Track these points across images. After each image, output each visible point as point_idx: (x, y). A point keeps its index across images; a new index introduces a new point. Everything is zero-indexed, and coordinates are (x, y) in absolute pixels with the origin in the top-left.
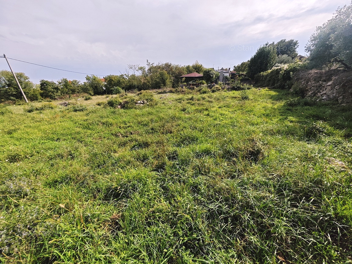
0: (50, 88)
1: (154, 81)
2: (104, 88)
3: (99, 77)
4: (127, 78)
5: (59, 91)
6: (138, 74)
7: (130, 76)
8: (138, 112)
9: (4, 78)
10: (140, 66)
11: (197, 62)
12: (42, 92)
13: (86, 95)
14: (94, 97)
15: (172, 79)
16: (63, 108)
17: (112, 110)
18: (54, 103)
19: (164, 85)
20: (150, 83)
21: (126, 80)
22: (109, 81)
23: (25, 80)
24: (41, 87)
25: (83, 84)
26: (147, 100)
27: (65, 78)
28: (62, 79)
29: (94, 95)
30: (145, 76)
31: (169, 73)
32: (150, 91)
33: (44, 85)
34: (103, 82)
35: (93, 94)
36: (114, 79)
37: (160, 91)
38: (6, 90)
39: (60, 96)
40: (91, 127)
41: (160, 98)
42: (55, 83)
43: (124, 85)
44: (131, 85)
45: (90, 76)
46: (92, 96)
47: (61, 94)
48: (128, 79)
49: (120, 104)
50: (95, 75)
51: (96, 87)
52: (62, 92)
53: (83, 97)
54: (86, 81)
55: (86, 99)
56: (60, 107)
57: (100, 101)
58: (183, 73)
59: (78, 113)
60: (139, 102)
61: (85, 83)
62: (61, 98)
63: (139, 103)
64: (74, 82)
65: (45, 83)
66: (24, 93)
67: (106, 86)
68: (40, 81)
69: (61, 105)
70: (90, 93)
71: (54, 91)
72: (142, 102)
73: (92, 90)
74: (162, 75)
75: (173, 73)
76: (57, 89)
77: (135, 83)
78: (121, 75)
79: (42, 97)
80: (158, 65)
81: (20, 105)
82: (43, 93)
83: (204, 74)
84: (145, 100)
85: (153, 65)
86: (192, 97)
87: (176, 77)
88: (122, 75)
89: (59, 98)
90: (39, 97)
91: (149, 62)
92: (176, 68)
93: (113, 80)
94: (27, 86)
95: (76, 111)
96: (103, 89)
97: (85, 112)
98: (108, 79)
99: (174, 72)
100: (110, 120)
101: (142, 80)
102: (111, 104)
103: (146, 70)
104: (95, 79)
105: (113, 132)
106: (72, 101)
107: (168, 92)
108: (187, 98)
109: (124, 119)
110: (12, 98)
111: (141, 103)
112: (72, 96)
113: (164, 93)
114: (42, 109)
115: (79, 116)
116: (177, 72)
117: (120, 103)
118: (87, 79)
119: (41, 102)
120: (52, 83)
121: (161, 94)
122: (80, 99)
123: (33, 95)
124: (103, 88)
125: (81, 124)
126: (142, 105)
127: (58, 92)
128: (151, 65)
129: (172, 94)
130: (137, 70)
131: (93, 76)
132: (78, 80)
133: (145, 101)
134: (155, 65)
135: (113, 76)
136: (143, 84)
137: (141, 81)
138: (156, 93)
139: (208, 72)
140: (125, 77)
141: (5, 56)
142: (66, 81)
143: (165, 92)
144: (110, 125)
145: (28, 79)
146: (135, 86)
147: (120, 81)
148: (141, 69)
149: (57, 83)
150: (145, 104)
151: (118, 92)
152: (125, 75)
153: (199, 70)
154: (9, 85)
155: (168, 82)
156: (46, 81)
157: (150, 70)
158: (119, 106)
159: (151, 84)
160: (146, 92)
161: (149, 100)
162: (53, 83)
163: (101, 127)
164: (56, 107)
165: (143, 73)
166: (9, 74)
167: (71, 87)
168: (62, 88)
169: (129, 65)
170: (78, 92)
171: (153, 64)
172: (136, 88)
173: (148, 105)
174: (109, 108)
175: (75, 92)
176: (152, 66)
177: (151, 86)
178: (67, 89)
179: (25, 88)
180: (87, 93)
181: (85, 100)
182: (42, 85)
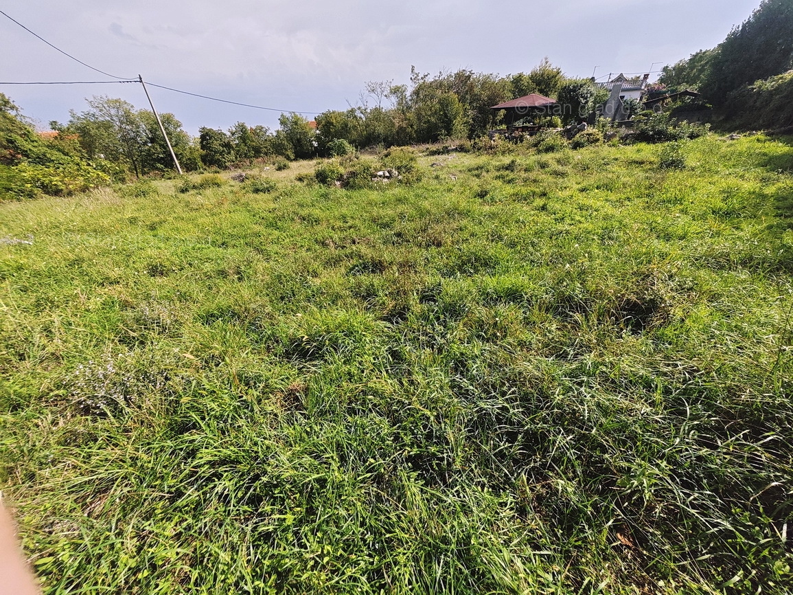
0: (216, 145)
1: (425, 123)
2: (315, 144)
3: (304, 118)
4: (362, 116)
5: (232, 152)
6: (389, 105)
7: (369, 111)
8: (374, 195)
9: (144, 126)
10: (393, 85)
11: (547, 63)
12: (204, 152)
13: (281, 159)
14: (293, 165)
15: (470, 116)
16: (237, 185)
17: (324, 189)
18: (223, 176)
19: (449, 133)
20: (415, 127)
21: (361, 122)
22: (326, 125)
23: (176, 128)
24: (201, 142)
25: (275, 134)
26: (399, 168)
27: (241, 121)
28: (237, 125)
29: (294, 160)
30: (404, 109)
31: (462, 100)
32: (410, 149)
33: (206, 137)
34: (312, 129)
35: (292, 157)
36: (334, 121)
37: (433, 147)
38: (149, 150)
39: (233, 162)
40: (279, 224)
41: (432, 166)
42: (225, 135)
43: (354, 135)
44: (370, 134)
45: (287, 115)
46: (291, 161)
47: (236, 158)
48: (364, 119)
49: (340, 178)
50: (297, 114)
51: (299, 140)
52: (238, 153)
53: (274, 164)
54: (279, 127)
55: (279, 169)
56: (232, 183)
57: (304, 172)
59: (260, 196)
60: (381, 173)
61: (278, 132)
62: (237, 167)
63: (380, 176)
64: (258, 131)
65: (207, 134)
66: (176, 155)
67: (318, 138)
68: (199, 129)
69: (234, 179)
70: (288, 155)
71: (223, 151)
72: (387, 174)
73: (291, 148)
74: (444, 104)
75: (475, 98)
76: (228, 145)
77: (380, 129)
78: (350, 109)
79: (205, 164)
80: (437, 79)
81: (170, 179)
82: (206, 155)
83: (560, 98)
84: (394, 170)
85: (426, 79)
86: (513, 162)
87: (481, 109)
88: (352, 111)
89: (233, 166)
90: (200, 164)
91: (416, 71)
92: (485, 84)
93: (332, 124)
94: (179, 141)
95: (257, 191)
96: (312, 145)
97: (274, 194)
98: (323, 122)
99: (476, 95)
100: (316, 212)
101: (397, 122)
102: (322, 177)
103: (408, 94)
104: (296, 123)
105: (320, 238)
106: (255, 172)
107: (453, 150)
108: (498, 163)
109: (344, 211)
110: (159, 165)
111: (385, 177)
112: (255, 161)
113: (443, 153)
114: (202, 186)
115: (262, 202)
116: (484, 96)
117: (341, 174)
118: (282, 123)
119: (203, 173)
120: (219, 134)
121: (437, 156)
122: (268, 168)
123: (189, 159)
124: (314, 142)
125: (263, 218)
126: (386, 180)
127: (229, 153)
128: (422, 78)
129: (464, 154)
130: (386, 96)
131: (293, 114)
132: (265, 126)
133: (395, 172)
134: (430, 79)
135: (333, 113)
136: (398, 132)
137: (394, 124)
138: (424, 154)
139: (574, 91)
140: (358, 114)
142: (242, 128)
143: (446, 151)
144: (316, 221)
145: (179, 126)
146: (379, 137)
147: (346, 126)
148: (396, 91)
149: (228, 134)
150: (392, 180)
151: (341, 151)
152: (359, 108)
153: (548, 85)
154: (152, 140)
155: (459, 124)
156: (210, 130)
157: (417, 93)
158: (338, 183)
159: (415, 131)
160: (402, 150)
161: (404, 170)
162: (222, 134)
163: (298, 226)
164: (226, 183)
165: (399, 104)
166: (150, 118)
167: (253, 141)
168: (237, 145)
170: (266, 154)
171: (425, 76)
172: (381, 142)
173: (400, 181)
174: (317, 187)
175: (260, 152)
176: (424, 83)
177: (417, 135)
178: (245, 146)
179: (177, 144)
180: (282, 154)
181: (277, 170)
182: (203, 137)
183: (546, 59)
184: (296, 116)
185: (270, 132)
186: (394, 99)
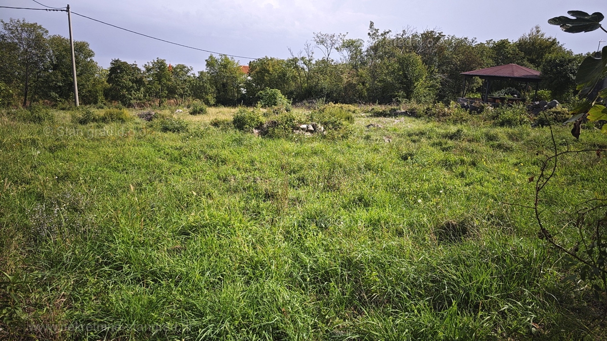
0: (126, 80)
1: (380, 81)
2: (244, 91)
3: (236, 62)
4: (305, 67)
5: (142, 89)
6: (340, 57)
7: (313, 62)
9: (51, 52)
10: (347, 38)
11: (538, 32)
12: (109, 86)
13: (198, 103)
14: (212, 111)
15: (438, 80)
16: (143, 123)
18: (128, 113)
19: (408, 95)
20: (367, 85)
21: (302, 73)
22: (260, 72)
23: (86, 58)
24: (110, 75)
25: (197, 75)
26: (325, 124)
28: (156, 61)
29: (214, 105)
30: (356, 64)
31: (427, 62)
32: (352, 107)
34: (242, 74)
35: (212, 102)
36: (271, 69)
37: (379, 108)
38: (48, 77)
39: (140, 100)
41: (369, 126)
42: (139, 70)
43: (293, 86)
44: (311, 88)
45: (217, 57)
46: (210, 106)
47: (145, 96)
48: (307, 70)
49: (260, 126)
50: (229, 57)
51: (224, 85)
52: (148, 91)
53: (188, 107)
54: (204, 68)
55: (194, 113)
56: (138, 120)
57: (221, 117)
58: (481, 64)
59: (168, 134)
60: (304, 126)
61: (202, 73)
62: (141, 106)
63: (303, 129)
64: (178, 70)
65: (119, 67)
66: (79, 85)
67: (248, 85)
68: (111, 61)
69: (140, 116)
70: (207, 99)
71: (132, 87)
73: (214, 93)
74: (404, 64)
75: (444, 61)
76: (139, 82)
77: (325, 83)
78: (291, 58)
79: (106, 99)
80: (399, 37)
81: (63, 109)
82: (110, 89)
83: (545, 71)
84: (319, 125)
85: (387, 36)
87: (453, 75)
88: (295, 60)
89: (138, 104)
90: (101, 98)
91: (375, 27)
92: (460, 46)
93: (268, 71)
94: (87, 69)
95: (165, 130)
96: (239, 92)
97: (183, 134)
98: (258, 69)
99: (447, 58)
101: (345, 78)
103: (364, 49)
104: (225, 66)
106: (167, 112)
107: (402, 114)
110: (53, 94)
111: (308, 130)
112: (166, 102)
113: (390, 115)
114: (104, 120)
115: (169, 140)
116: (457, 59)
118: (208, 65)
119: (102, 108)
120: (133, 68)
121: (382, 119)
122: (181, 111)
123: (90, 91)
124: (242, 89)
127: (139, 90)
128: (382, 35)
129: (414, 119)
130: (337, 49)
131: (223, 57)
132: (188, 65)
133: (320, 128)
134: (391, 36)
135: (272, 59)
136: (345, 88)
137: (341, 80)
138: (368, 114)
139: (562, 66)
140: (300, 64)
141: (68, 10)
142: (161, 65)
143: (394, 114)
145: (91, 56)
146: (321, 91)
147: (284, 75)
148: (351, 45)
149: (143, 69)
150: (316, 135)
151: (271, 102)
152: (303, 59)
154: (55, 67)
155: (420, 87)
156: (124, 63)
157: (375, 48)
158: (256, 132)
159: (368, 90)
160: (342, 107)
161: (330, 127)
162: (135, 69)
164: (131, 119)
165: (352, 58)
166: (61, 44)
167: (169, 80)
168: (150, 82)
169: (319, 35)
170: (181, 96)
172: (323, 97)
175: (175, 93)
176: (384, 39)
177: (368, 94)
178: (159, 84)
179: (81, 74)
180: (200, 98)
181: (191, 114)
182: (113, 70)
183: (537, 28)
184: (226, 59)
185: (192, 72)
186: (346, 53)
